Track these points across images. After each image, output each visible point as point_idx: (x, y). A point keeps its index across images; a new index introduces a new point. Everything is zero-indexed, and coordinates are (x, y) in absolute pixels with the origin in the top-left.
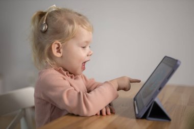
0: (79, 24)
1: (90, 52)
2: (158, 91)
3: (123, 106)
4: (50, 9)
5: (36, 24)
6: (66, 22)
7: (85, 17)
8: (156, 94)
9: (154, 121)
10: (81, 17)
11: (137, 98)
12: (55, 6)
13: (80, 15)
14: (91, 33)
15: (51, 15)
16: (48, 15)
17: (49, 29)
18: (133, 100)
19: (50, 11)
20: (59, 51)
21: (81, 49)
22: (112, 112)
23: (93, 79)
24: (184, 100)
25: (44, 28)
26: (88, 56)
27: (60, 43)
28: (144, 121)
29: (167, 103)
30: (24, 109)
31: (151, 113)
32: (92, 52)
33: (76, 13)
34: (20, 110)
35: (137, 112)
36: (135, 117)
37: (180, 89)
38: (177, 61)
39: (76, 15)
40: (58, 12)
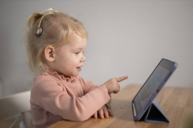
0: (74, 30)
1: (83, 58)
2: (156, 93)
3: (121, 108)
4: (46, 12)
5: (31, 26)
6: (60, 28)
7: (80, 23)
8: (154, 96)
9: (152, 123)
10: (76, 23)
11: (135, 101)
12: (51, 9)
13: (76, 21)
14: (85, 39)
15: (46, 18)
16: (44, 18)
17: (43, 33)
18: (131, 103)
19: (46, 14)
20: (51, 56)
21: (74, 55)
22: (110, 115)
23: (91, 82)
24: (182, 101)
25: (38, 32)
26: (81, 62)
27: (53, 48)
28: (143, 123)
29: (165, 105)
30: (23, 113)
31: (149, 115)
32: (85, 58)
33: (72, 18)
34: (19, 114)
35: (135, 115)
36: (133, 120)
37: (178, 91)
38: (174, 63)
39: (71, 20)
40: (54, 16)
